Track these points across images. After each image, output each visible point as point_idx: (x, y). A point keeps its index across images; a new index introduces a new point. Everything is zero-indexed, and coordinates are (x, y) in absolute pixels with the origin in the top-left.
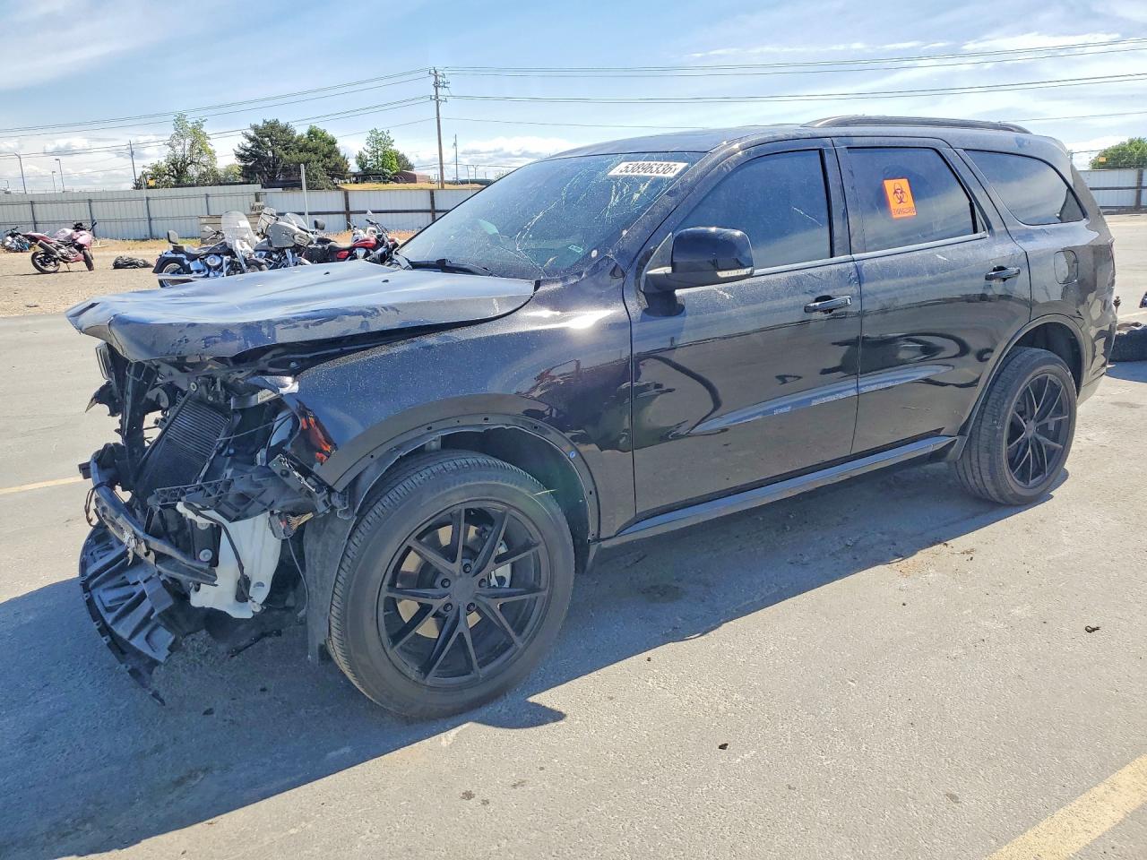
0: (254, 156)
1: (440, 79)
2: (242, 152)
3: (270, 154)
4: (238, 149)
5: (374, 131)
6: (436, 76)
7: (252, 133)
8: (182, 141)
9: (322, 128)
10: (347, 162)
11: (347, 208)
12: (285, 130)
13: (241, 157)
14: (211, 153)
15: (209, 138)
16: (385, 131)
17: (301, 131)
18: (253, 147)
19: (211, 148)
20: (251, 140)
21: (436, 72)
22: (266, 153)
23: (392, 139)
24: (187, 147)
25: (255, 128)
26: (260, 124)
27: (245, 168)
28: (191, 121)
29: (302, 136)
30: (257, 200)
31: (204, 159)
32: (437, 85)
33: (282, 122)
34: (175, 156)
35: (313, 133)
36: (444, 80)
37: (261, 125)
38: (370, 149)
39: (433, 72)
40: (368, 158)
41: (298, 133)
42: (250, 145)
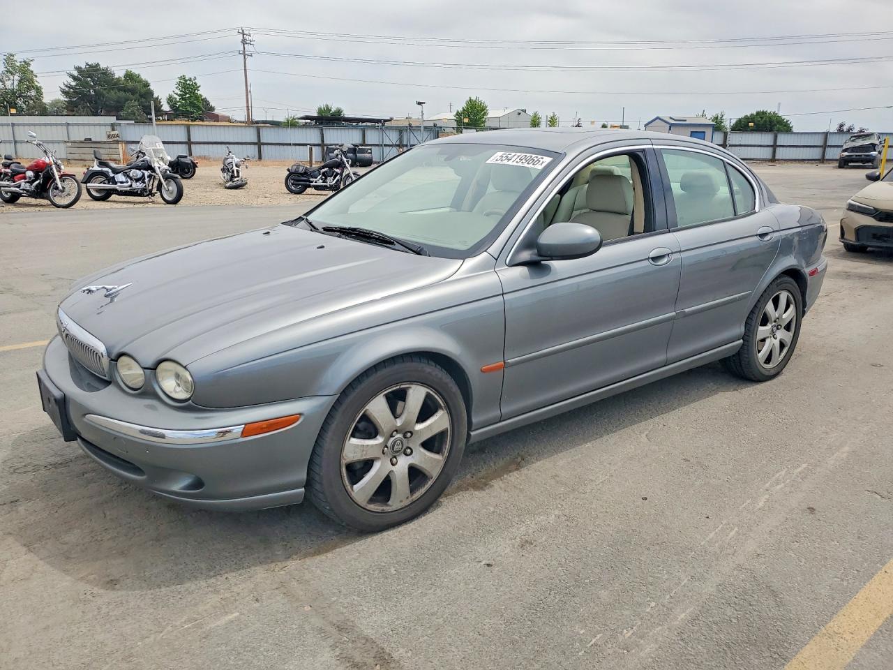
0: (78, 93)
1: (247, 37)
2: (67, 89)
3: (92, 92)
4: (63, 87)
5: (183, 78)
6: (244, 35)
7: (76, 73)
8: (12, 77)
9: (137, 73)
10: (160, 103)
11: (189, 139)
12: (106, 73)
13: (66, 93)
14: (38, 90)
15: (36, 76)
16: (193, 78)
17: (119, 74)
18: (77, 85)
19: (39, 85)
20: (75, 78)
21: (243, 31)
22: (90, 92)
23: (198, 85)
24: (16, 83)
25: (79, 69)
26: (83, 67)
27: (70, 102)
28: (19, 59)
29: (120, 78)
30: (113, 130)
31: (33, 93)
32: (244, 42)
33: (103, 66)
34: (5, 89)
35: (129, 76)
36: (251, 38)
38: (179, 92)
39: (241, 31)
40: (178, 100)
41: (117, 76)
42: (73, 84)
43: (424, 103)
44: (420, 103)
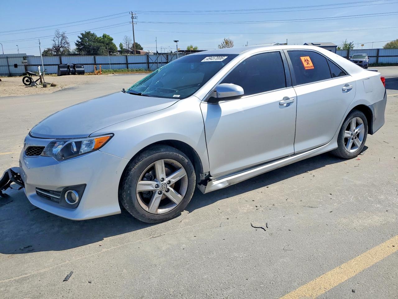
0: (82, 45)
1: (134, 15)
2: (78, 43)
3: (88, 44)
4: (76, 42)
6: (132, 15)
7: (81, 36)
8: (58, 39)
9: (108, 34)
10: (116, 47)
12: (93, 35)
13: (77, 45)
14: (68, 43)
20: (81, 39)
24: (60, 41)
25: (82, 34)
27: (78, 49)
28: (61, 31)
29: (101, 37)
30: (24, 60)
31: (66, 45)
32: (132, 18)
33: (92, 32)
34: (55, 44)
35: (104, 36)
36: (136, 16)
37: (84, 33)
39: (131, 13)
40: (124, 46)
41: (98, 36)
42: (80, 41)
43: (178, 41)
44: (176, 41)
